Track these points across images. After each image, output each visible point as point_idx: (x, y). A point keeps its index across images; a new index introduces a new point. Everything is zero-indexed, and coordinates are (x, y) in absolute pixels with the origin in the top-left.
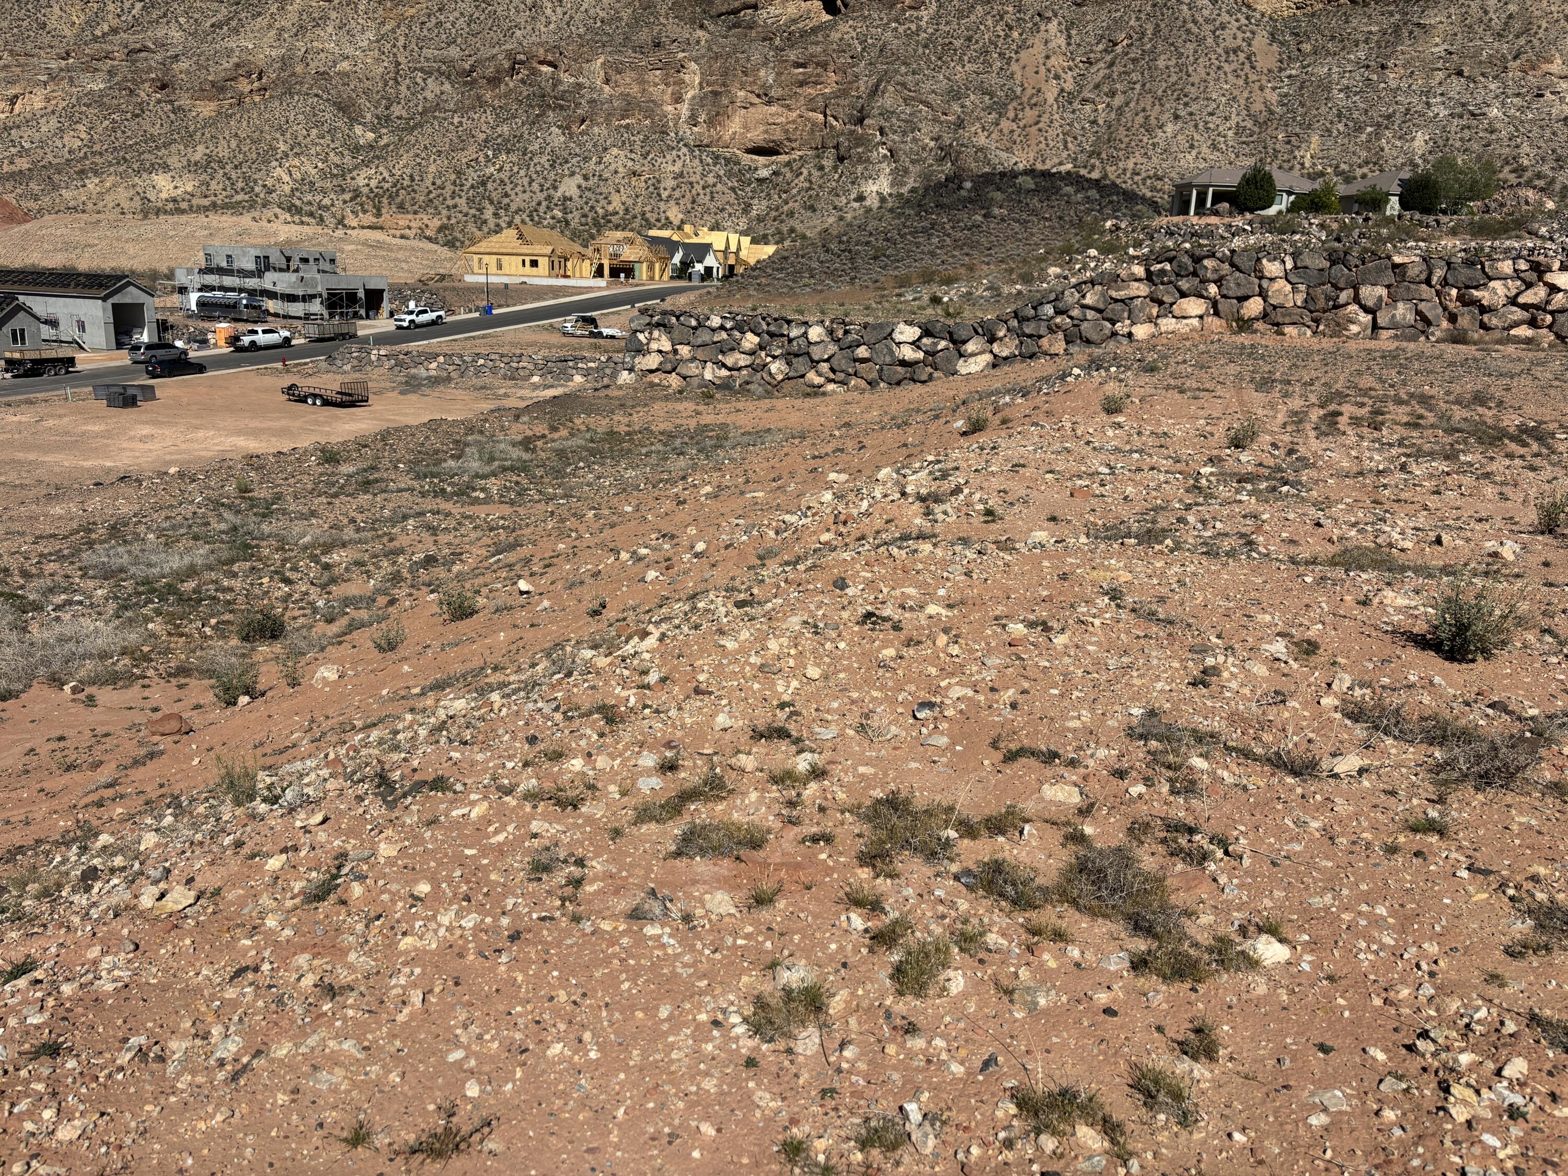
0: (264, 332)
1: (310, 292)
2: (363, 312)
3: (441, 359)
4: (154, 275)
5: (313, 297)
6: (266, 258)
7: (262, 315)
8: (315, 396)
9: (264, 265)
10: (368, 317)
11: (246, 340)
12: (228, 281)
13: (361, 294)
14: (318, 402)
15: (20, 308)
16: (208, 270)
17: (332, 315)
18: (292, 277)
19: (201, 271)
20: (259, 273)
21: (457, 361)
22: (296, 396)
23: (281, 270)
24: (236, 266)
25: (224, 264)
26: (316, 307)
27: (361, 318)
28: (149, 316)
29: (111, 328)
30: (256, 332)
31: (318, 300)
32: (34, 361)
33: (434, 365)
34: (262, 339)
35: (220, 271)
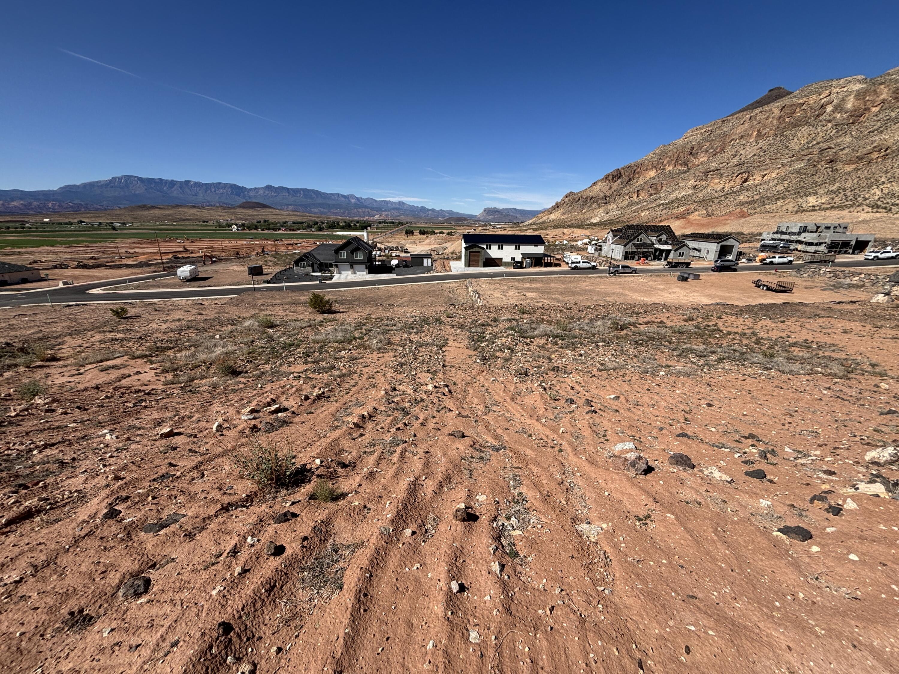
0: (779, 257)
1: (821, 241)
2: (851, 251)
3: (863, 276)
4: (753, 235)
5: (822, 243)
6: (806, 227)
7: (786, 250)
8: (764, 285)
9: (804, 229)
10: (853, 253)
11: (768, 261)
12: (784, 237)
13: (853, 243)
14: (765, 288)
15: (684, 245)
16: (777, 233)
17: (829, 252)
18: (815, 235)
19: (774, 233)
20: (799, 234)
21: (873, 277)
22: (758, 284)
23: (811, 232)
24: (789, 231)
25: (784, 230)
26: (822, 248)
27: (849, 253)
28: (735, 250)
29: (718, 253)
30: (775, 257)
31: (824, 245)
32: (675, 263)
33: (857, 278)
34: (777, 260)
35: (782, 233)
